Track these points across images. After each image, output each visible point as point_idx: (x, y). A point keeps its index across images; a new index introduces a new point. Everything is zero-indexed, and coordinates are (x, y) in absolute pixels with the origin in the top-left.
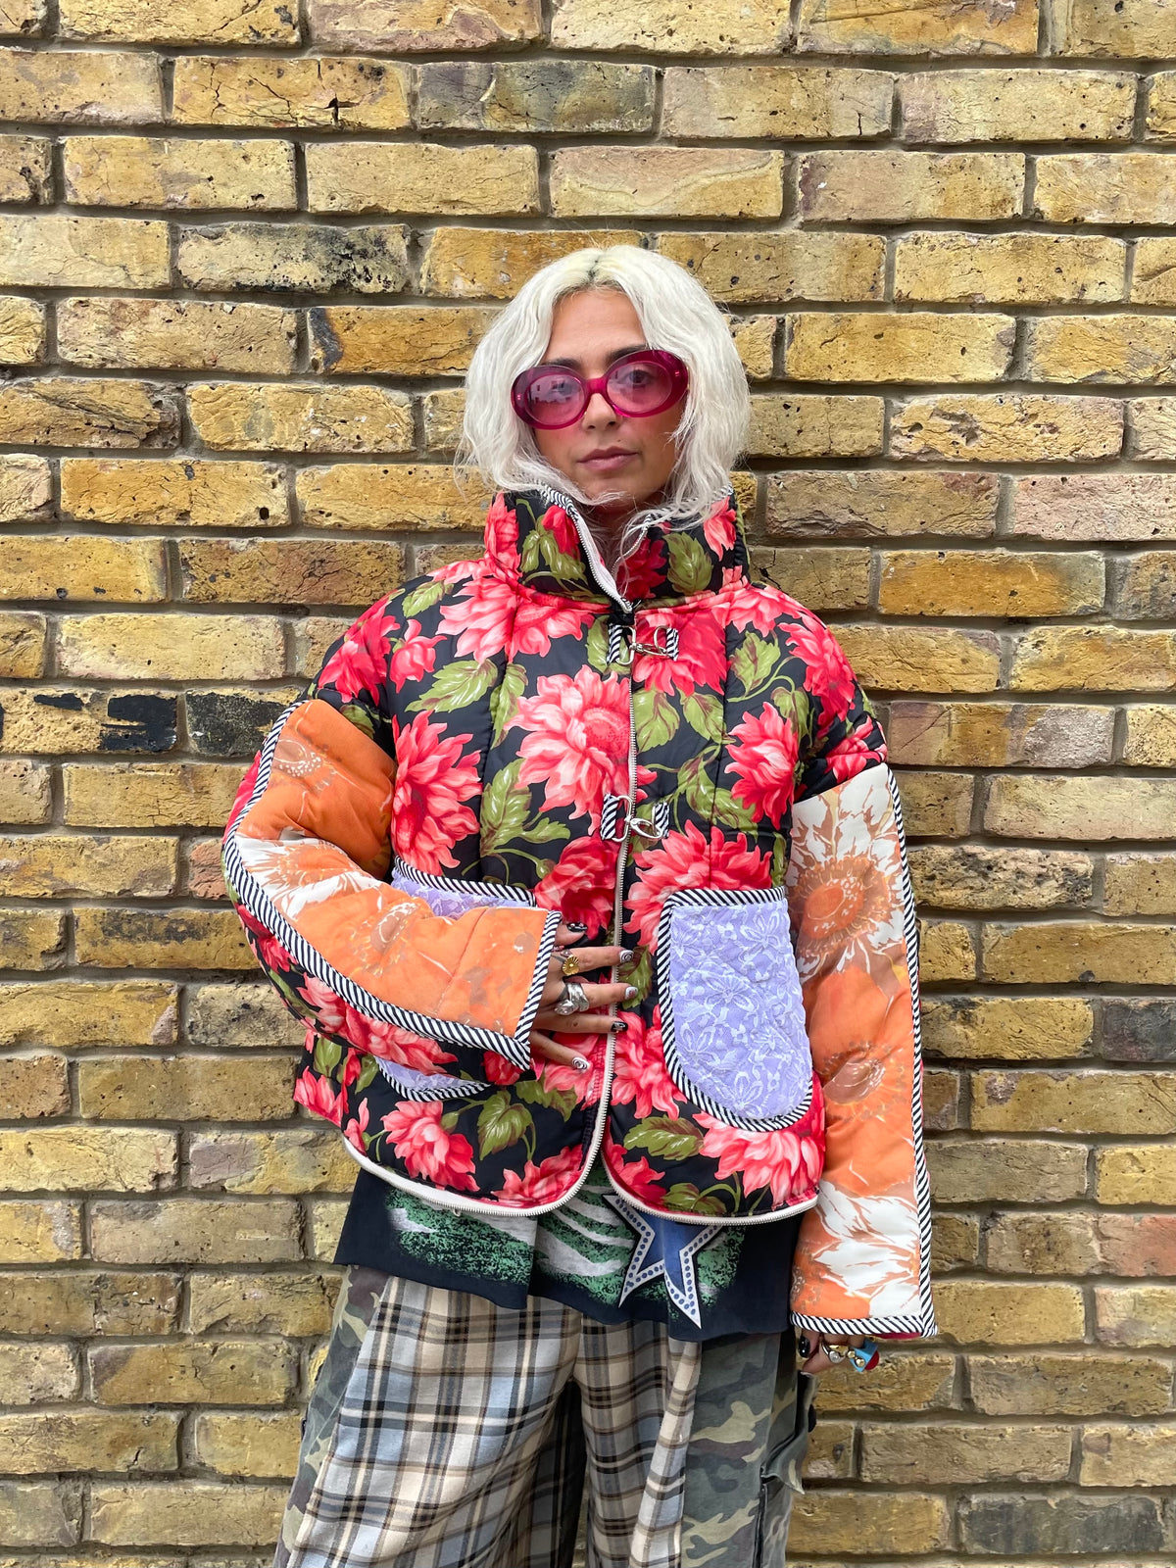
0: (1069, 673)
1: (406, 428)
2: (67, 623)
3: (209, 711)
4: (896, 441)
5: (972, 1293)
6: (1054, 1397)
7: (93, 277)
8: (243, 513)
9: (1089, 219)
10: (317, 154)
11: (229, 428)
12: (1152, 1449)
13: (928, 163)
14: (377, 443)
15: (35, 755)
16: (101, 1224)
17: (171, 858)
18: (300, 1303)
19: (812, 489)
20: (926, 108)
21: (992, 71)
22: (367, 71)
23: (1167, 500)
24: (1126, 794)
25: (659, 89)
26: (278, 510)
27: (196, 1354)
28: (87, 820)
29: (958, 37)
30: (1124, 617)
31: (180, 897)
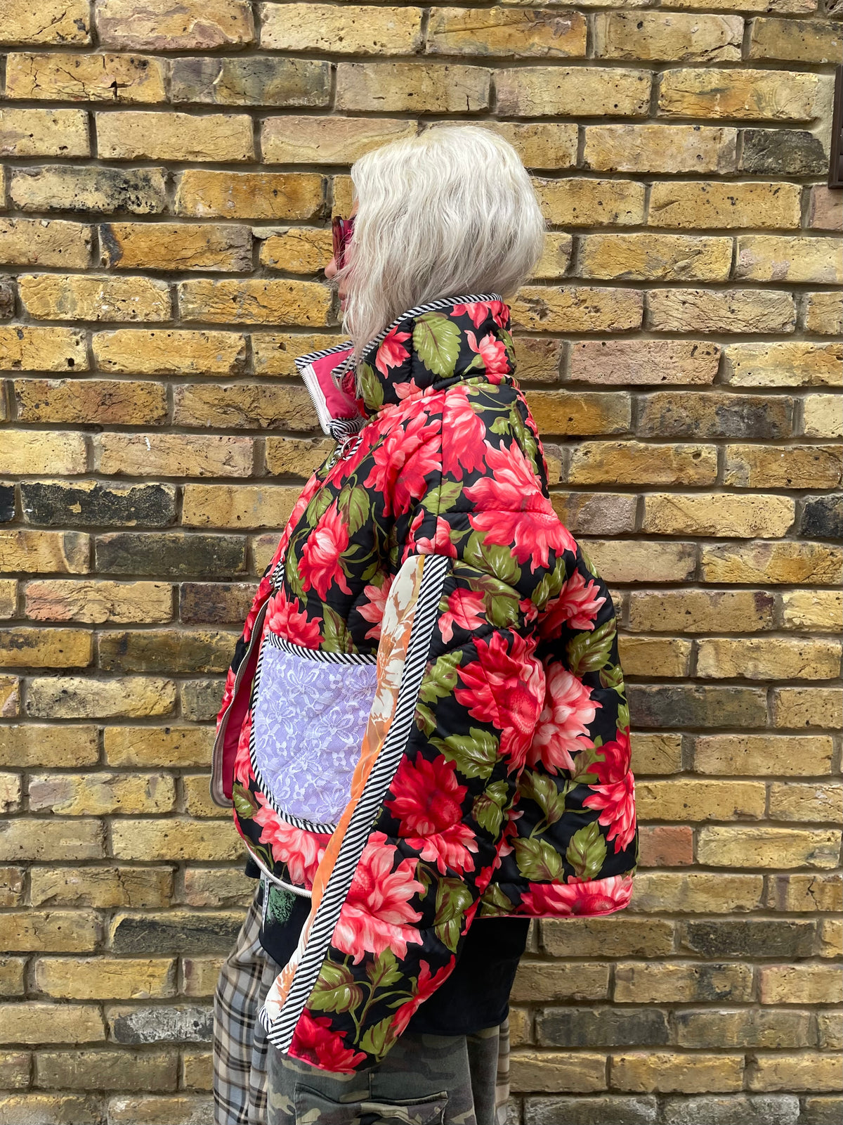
0: (607, 472)
1: (166, 305)
3: (36, 495)
6: (597, 944)
8: (56, 362)
9: (620, 169)
10: (102, 119)
11: (46, 304)
12: (661, 978)
13: (513, 130)
14: (147, 315)
17: (13, 594)
18: (103, 887)
20: (511, 93)
21: (556, 68)
22: (136, 63)
23: (671, 358)
24: (644, 552)
25: (334, 78)
26: (80, 360)
27: (35, 920)
29: (533, 45)
30: (643, 435)
31: (19, 620)
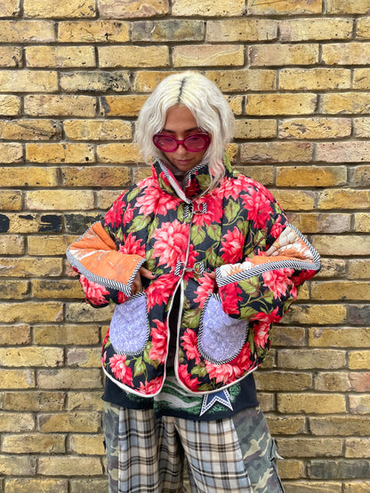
0: (336, 204)
1: (129, 132)
2: (28, 193)
3: (71, 219)
4: (280, 133)
5: (310, 397)
6: (336, 430)
7: (35, 89)
8: (81, 159)
9: (339, 63)
10: (101, 50)
11: (76, 133)
12: (368, 446)
13: (289, 48)
14: (121, 137)
15: (19, 234)
16: (41, 377)
17: (60, 265)
19: (255, 148)
20: (287, 31)
21: (308, 19)
22: (116, 24)
23: (366, 149)
24: (355, 241)
25: (205, 27)
26: (92, 158)
27: (70, 417)
28: (35, 253)
29: (297, 9)
30: (353, 186)
31: (63, 276)
